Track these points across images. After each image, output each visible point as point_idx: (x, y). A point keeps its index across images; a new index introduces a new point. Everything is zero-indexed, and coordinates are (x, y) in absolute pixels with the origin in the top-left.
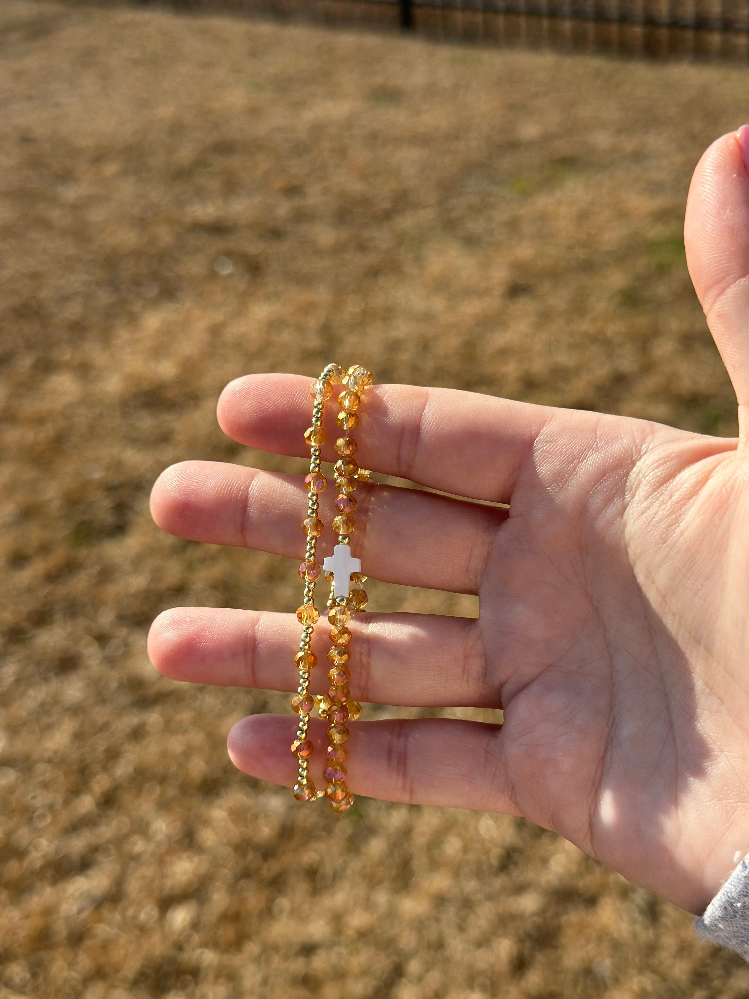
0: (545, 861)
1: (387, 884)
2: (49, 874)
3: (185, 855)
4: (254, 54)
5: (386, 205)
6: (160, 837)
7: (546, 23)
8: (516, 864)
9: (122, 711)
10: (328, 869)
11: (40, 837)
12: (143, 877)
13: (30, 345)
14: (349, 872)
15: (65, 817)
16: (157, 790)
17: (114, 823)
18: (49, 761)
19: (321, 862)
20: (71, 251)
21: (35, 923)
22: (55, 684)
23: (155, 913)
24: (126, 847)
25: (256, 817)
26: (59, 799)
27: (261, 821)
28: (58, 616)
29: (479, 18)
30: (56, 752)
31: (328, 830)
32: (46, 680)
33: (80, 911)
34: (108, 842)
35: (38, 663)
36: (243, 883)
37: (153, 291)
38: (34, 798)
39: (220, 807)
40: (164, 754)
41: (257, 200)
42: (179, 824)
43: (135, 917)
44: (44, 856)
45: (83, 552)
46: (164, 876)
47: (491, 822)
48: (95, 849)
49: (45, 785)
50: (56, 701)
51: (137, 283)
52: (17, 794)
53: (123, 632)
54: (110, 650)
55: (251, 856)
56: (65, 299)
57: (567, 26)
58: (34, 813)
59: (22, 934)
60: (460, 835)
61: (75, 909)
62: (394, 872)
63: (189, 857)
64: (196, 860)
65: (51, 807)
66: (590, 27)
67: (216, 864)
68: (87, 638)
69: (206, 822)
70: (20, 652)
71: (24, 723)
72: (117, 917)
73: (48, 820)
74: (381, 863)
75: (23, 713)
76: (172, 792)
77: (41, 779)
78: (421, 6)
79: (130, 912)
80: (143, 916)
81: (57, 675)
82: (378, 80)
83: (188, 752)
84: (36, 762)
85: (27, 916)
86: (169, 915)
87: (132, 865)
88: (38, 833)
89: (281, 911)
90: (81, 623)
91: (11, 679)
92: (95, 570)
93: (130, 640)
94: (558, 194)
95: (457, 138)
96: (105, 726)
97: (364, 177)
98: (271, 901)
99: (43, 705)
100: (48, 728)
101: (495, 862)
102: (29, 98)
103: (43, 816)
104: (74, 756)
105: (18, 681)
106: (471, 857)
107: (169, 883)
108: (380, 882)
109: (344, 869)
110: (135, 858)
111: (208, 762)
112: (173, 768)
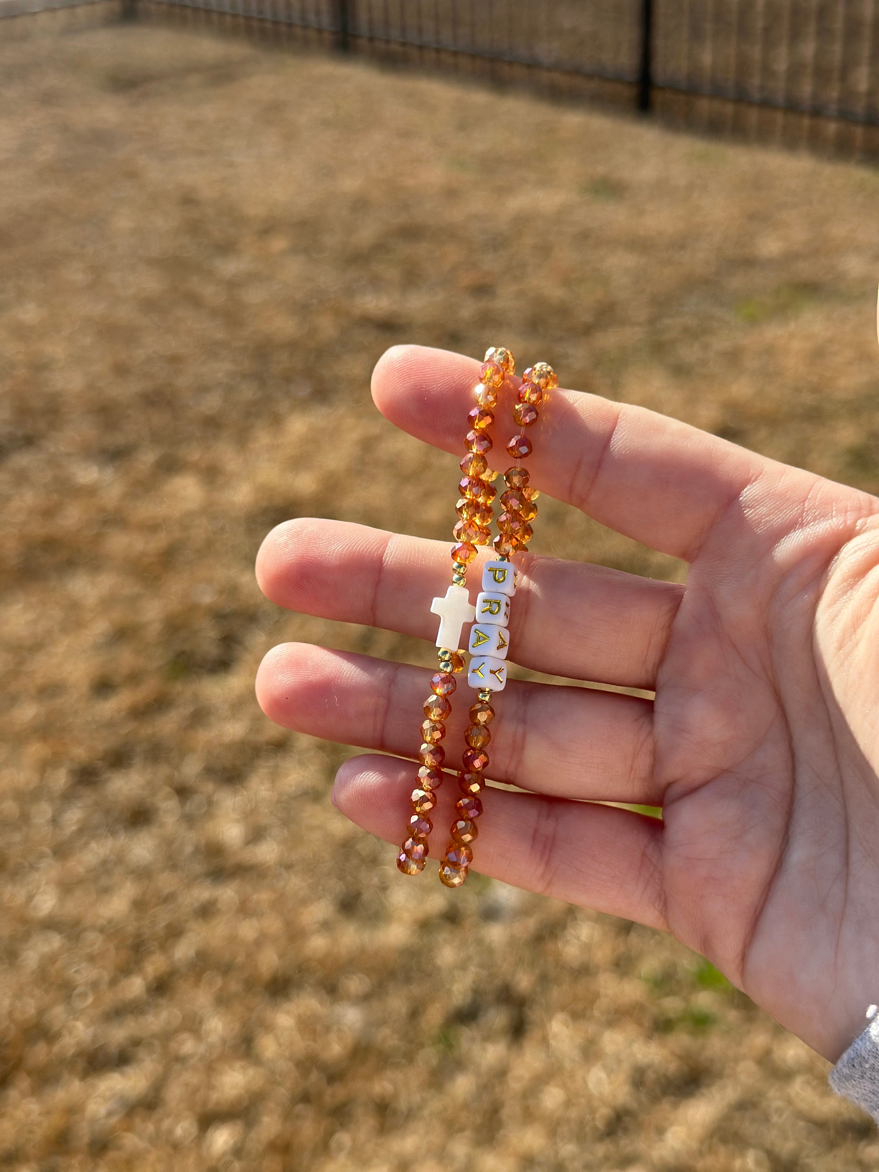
0: (661, 1131)
1: (468, 1133)
2: (81, 1065)
3: (238, 1065)
4: (463, 126)
5: (587, 318)
6: (214, 1038)
7: (806, 122)
8: (626, 1130)
9: (191, 882)
10: (402, 1104)
11: (76, 1019)
12: (187, 1085)
13: (156, 439)
14: (426, 1113)
15: (109, 999)
16: (219, 982)
17: (164, 1015)
18: (102, 930)
19: (396, 1096)
20: (220, 335)
21: (57, 1121)
22: (122, 839)
23: (194, 1130)
24: (173, 1045)
25: (328, 1029)
26: (106, 977)
27: (333, 1036)
28: (138, 761)
29: (729, 109)
30: (110, 921)
31: (410, 1057)
32: (113, 833)
33: (110, 1114)
34: (154, 1036)
35: (107, 812)
36: (300, 1108)
37: (303, 390)
38: (77, 972)
39: (288, 1013)
40: (233, 939)
41: (440, 296)
42: (237, 1026)
43: (170, 1131)
44: (78, 1044)
45: (178, 687)
46: (210, 1087)
47: (603, 1075)
48: (136, 1043)
49: (92, 959)
50: (120, 859)
51: (287, 379)
52: (58, 965)
53: (209, 787)
54: (190, 806)
55: (314, 1076)
56: (203, 389)
57: (832, 128)
58: (74, 989)
59: (39, 1134)
60: (564, 1086)
61: (102, 1110)
62: (479, 1120)
63: (243, 1067)
64: (251, 1072)
65: (95, 985)
66: (859, 132)
67: (273, 1079)
68: (167, 789)
69: (268, 1028)
70: (89, 797)
71: (80, 882)
72: (151, 1127)
73: (90, 1000)
74: (465, 1106)
75: (81, 870)
76: (235, 986)
77: (89, 950)
78: (663, 88)
79: (166, 1124)
80: (179, 1131)
81: (126, 828)
82: (601, 170)
83: (259, 943)
84: (85, 930)
85: (47, 1113)
86: (209, 1134)
87: (177, 1067)
88: (75, 1014)
89: (340, 1148)
90: (164, 770)
91: (74, 828)
92: (189, 710)
93: (215, 797)
94: (792, 326)
95: (682, 247)
96: (169, 899)
97: (566, 282)
98: (329, 1134)
99: (104, 862)
100: (106, 891)
101: (600, 1124)
102: (200, 153)
103: (83, 995)
104: (131, 929)
105: (81, 831)
106: (573, 1113)
107: (215, 1096)
108: (462, 1130)
109: (420, 1108)
110: (180, 1059)
111: (281, 956)
112: (240, 959)
